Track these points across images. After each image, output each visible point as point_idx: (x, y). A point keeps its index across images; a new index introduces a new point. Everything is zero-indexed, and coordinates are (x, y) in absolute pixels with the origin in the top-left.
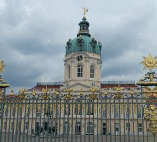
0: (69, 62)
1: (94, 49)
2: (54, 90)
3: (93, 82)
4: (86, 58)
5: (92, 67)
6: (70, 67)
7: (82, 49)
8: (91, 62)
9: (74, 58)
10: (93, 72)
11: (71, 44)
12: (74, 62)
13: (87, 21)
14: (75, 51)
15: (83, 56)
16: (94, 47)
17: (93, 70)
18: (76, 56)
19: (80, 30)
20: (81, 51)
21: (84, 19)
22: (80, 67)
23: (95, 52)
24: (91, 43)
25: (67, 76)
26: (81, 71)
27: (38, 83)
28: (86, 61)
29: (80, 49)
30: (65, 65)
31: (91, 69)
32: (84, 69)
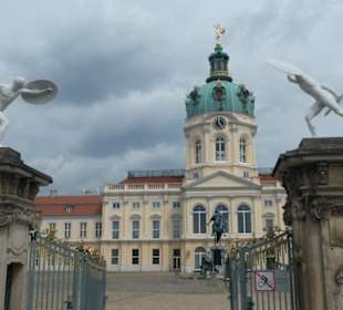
0: (198, 132)
1: (244, 107)
2: (166, 186)
3: (246, 170)
4: (230, 124)
5: (243, 140)
6: (198, 142)
7: (224, 106)
8: (242, 131)
10: (244, 152)
11: (200, 97)
12: (208, 131)
13: (224, 51)
14: (209, 110)
15: (227, 120)
16: (244, 103)
17: (244, 146)
18: (212, 120)
19: (213, 69)
20: (221, 109)
21: (218, 48)
22: (220, 142)
23: (247, 113)
24: (239, 95)
25: (194, 160)
26: (223, 149)
27: (129, 173)
28: (232, 130)
29: (218, 106)
31: (240, 145)
32: (228, 145)
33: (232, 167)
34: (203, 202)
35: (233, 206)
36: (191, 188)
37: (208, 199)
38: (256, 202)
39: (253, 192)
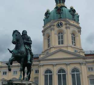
0: (48, 31)
4: (66, 24)
5: (73, 34)
6: (49, 37)
8: (72, 29)
9: (54, 26)
10: (74, 40)
11: (50, 14)
12: (54, 29)
14: (54, 19)
15: (64, 23)
17: (74, 37)
18: (56, 24)
19: (57, 4)
22: (60, 35)
23: (75, 20)
24: (70, 11)
28: (66, 28)
29: (59, 17)
30: (44, 35)
31: (72, 37)
32: (65, 36)
33: (67, 47)
34: (50, 68)
35: (69, 70)
36: (43, 60)
37: (53, 65)
38: (83, 66)
39: (81, 61)
